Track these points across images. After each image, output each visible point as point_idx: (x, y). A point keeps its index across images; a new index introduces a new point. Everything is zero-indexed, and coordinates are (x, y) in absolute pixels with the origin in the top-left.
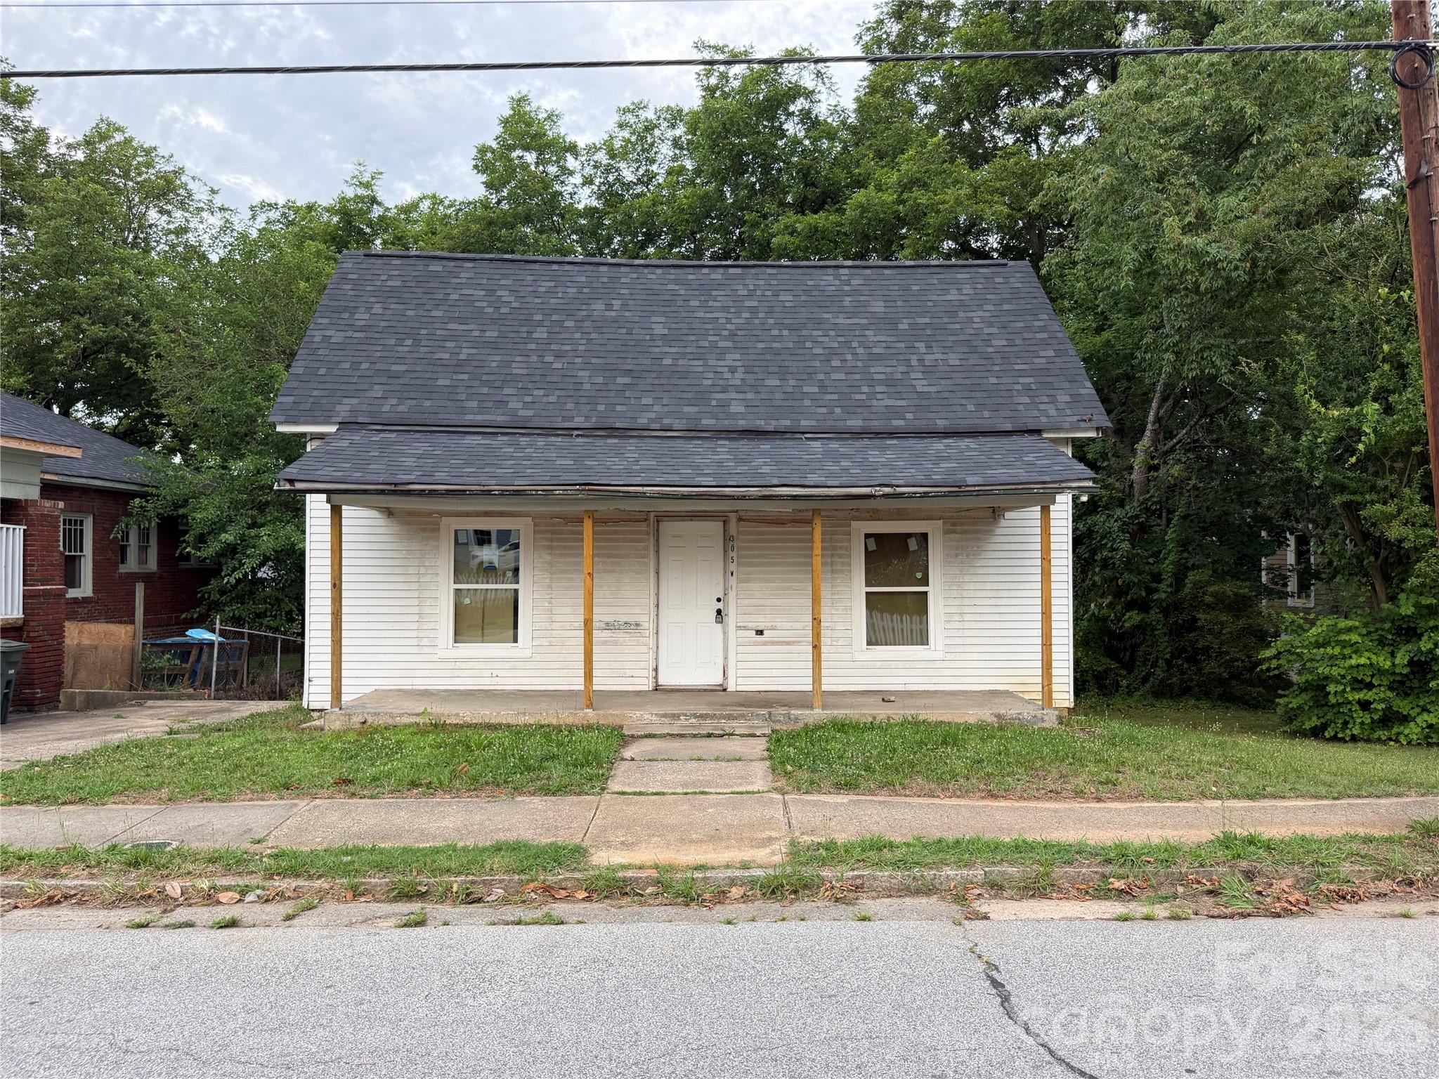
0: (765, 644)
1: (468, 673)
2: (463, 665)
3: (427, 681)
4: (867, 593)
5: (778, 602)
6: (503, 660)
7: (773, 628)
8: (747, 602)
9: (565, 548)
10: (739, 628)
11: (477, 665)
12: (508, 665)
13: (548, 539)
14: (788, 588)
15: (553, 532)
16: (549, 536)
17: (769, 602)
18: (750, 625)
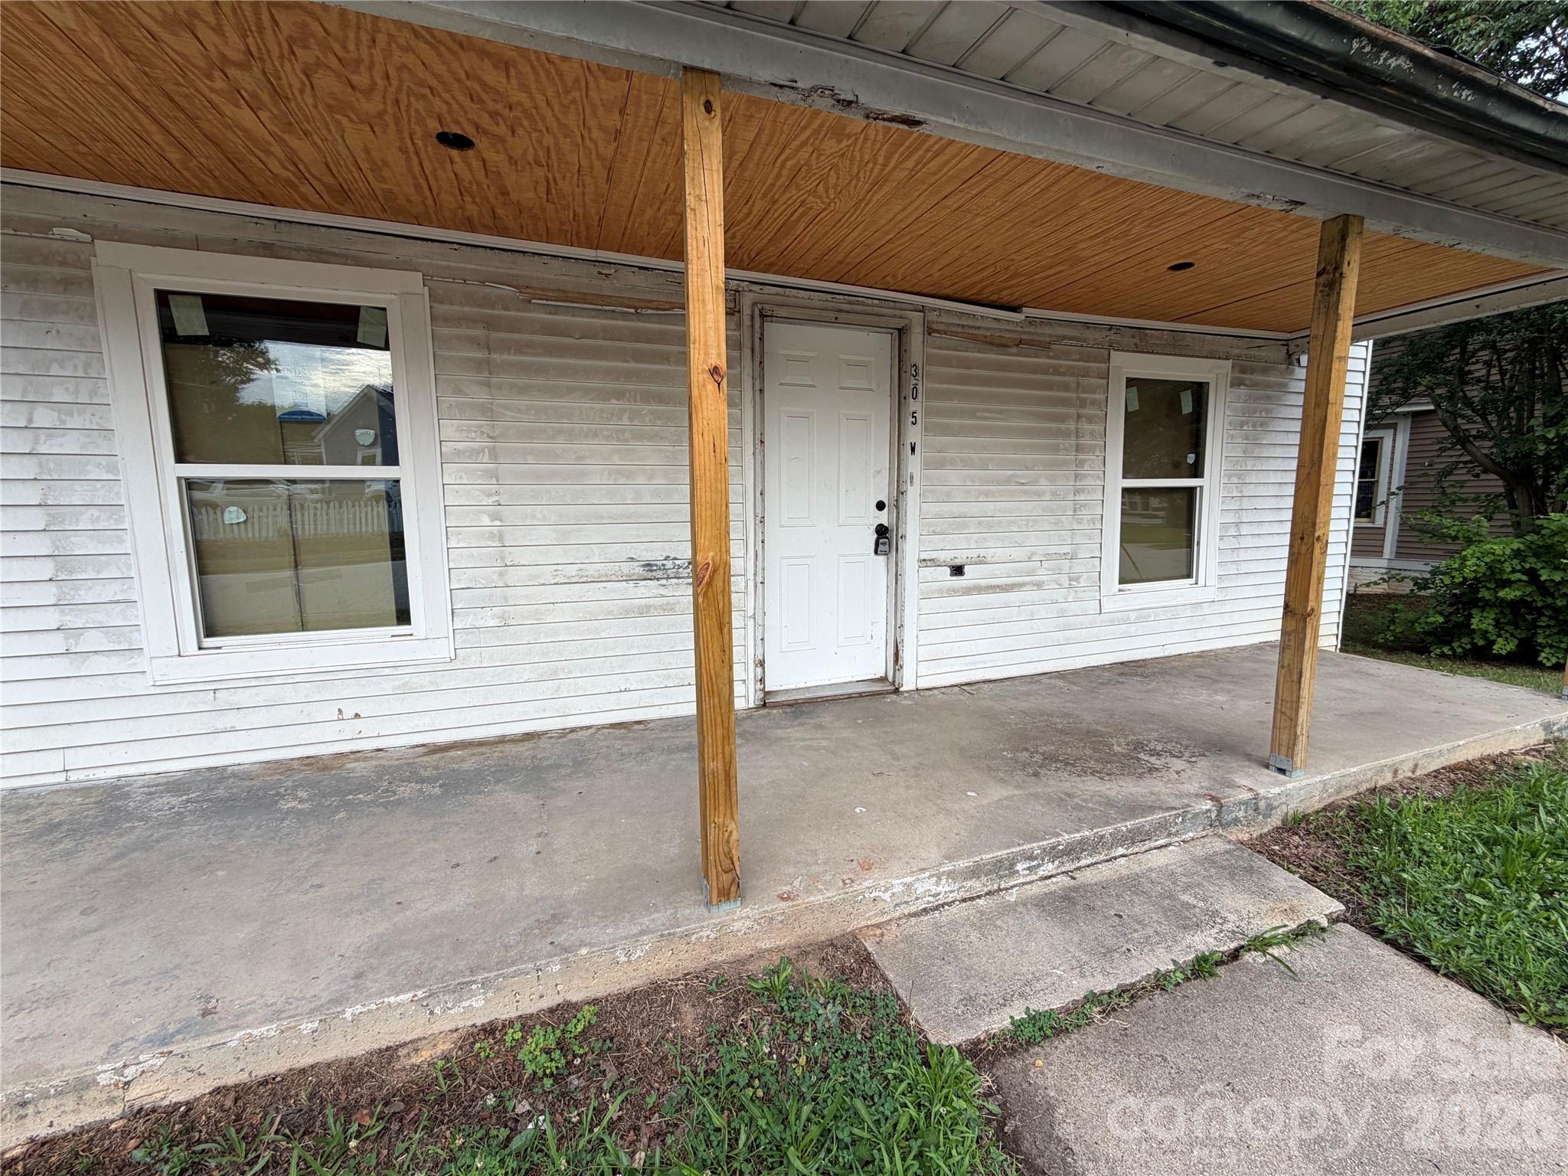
0: (967, 591)
1: (262, 717)
2: (243, 698)
3: (117, 755)
4: (1126, 491)
5: (989, 507)
6: (371, 672)
7: (981, 561)
8: (937, 508)
9: (525, 369)
10: (924, 562)
11: (289, 694)
12: (387, 686)
13: (475, 342)
14: (1008, 481)
15: (490, 324)
16: (479, 332)
17: (974, 508)
18: (942, 556)
